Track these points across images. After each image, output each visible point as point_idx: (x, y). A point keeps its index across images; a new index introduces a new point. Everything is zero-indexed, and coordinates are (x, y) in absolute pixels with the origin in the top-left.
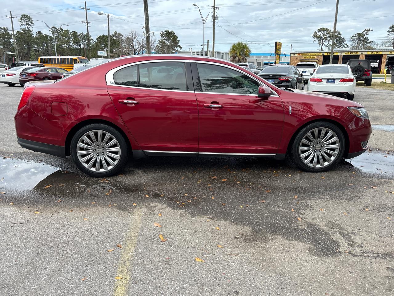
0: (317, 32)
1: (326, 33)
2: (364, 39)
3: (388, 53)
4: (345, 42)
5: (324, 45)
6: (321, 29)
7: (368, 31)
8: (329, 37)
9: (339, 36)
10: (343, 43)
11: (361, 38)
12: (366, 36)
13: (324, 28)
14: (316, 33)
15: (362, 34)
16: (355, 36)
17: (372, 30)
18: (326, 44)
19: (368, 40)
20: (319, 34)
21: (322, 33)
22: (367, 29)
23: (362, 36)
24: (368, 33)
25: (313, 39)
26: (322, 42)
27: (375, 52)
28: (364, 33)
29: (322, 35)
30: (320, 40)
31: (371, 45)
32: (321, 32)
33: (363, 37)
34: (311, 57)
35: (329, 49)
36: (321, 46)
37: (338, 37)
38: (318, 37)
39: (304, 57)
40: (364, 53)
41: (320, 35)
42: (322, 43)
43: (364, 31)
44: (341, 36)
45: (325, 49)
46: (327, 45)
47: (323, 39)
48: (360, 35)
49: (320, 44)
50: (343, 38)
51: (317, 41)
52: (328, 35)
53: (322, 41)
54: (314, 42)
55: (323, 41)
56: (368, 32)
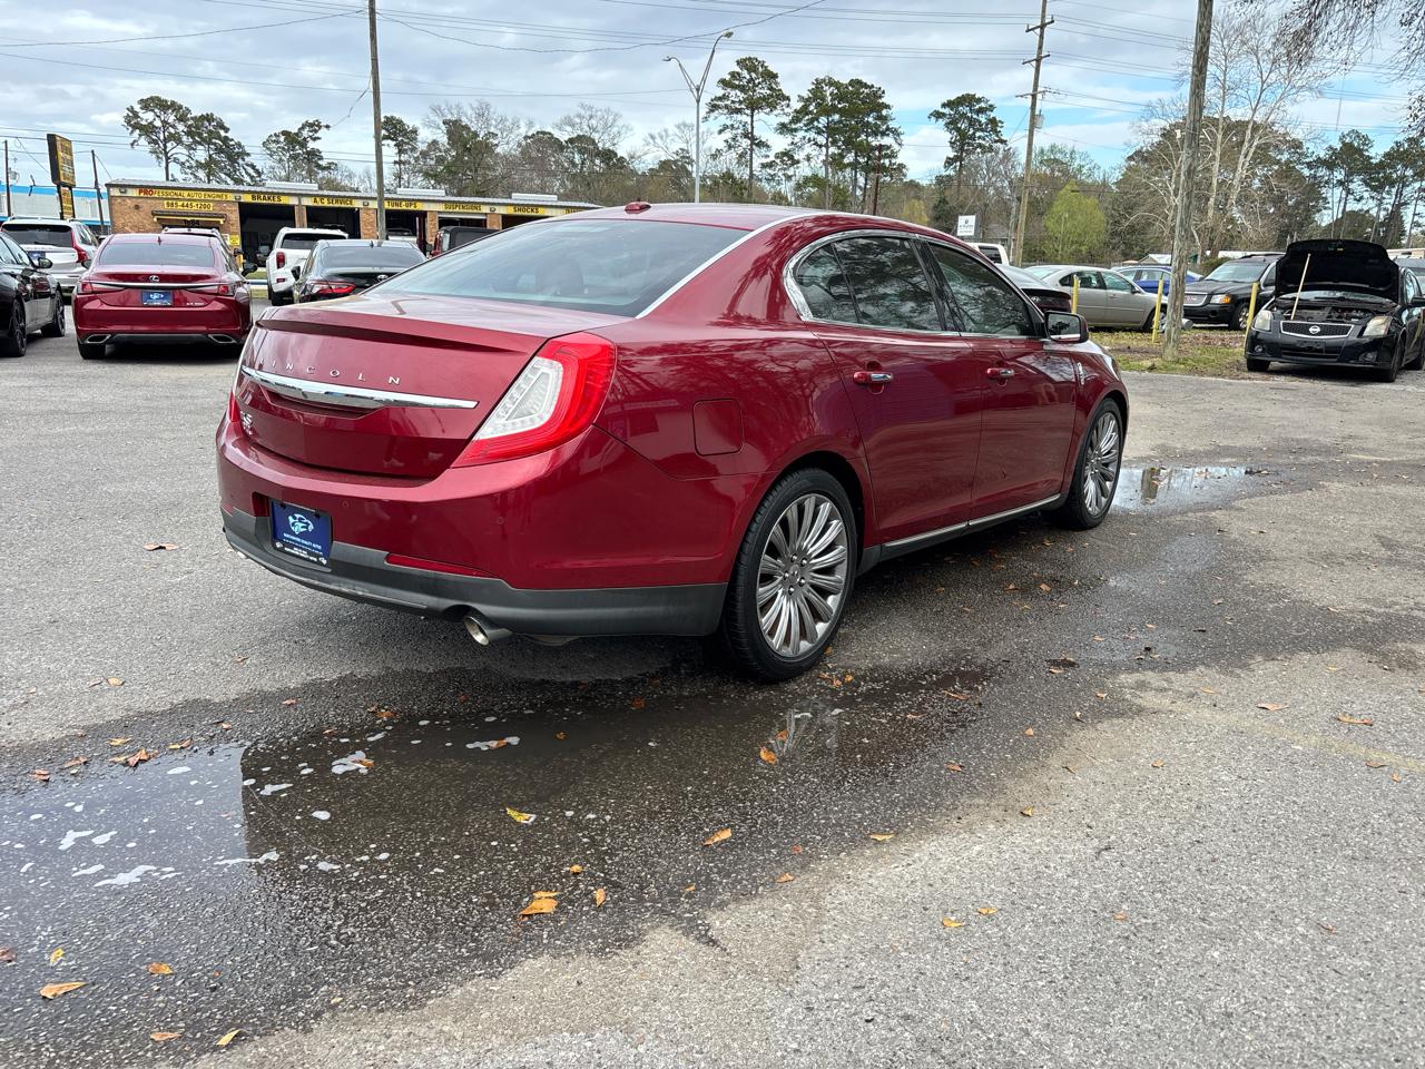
0: (137, 108)
1: (171, 119)
2: (308, 153)
3: (441, 207)
4: (247, 159)
5: (175, 160)
6: (152, 99)
7: (314, 126)
8: (188, 134)
9: (222, 133)
10: (240, 161)
11: (297, 147)
12: (311, 145)
13: (163, 97)
14: (136, 115)
15: (297, 134)
16: (278, 142)
17: (328, 127)
18: (183, 159)
19: (321, 158)
20: (146, 117)
21: (159, 117)
22: (311, 121)
23: (299, 143)
24: (316, 135)
25: (128, 136)
26: (165, 150)
27: (404, 203)
28: (305, 133)
29: (158, 123)
30: (155, 142)
31: (334, 175)
32: (152, 111)
33: (303, 144)
34: (194, 204)
35: (196, 177)
36: (164, 164)
37: (219, 138)
38: (147, 130)
39: (168, 204)
40: (370, 202)
41: (151, 123)
42: (166, 153)
43: (303, 128)
44: (229, 135)
45: (184, 176)
46: (187, 164)
47: (166, 141)
48: (292, 139)
49: (158, 157)
50: (239, 145)
51: (143, 141)
52: (181, 127)
53: (165, 146)
54: (132, 144)
55: (169, 145)
56: (316, 131)
